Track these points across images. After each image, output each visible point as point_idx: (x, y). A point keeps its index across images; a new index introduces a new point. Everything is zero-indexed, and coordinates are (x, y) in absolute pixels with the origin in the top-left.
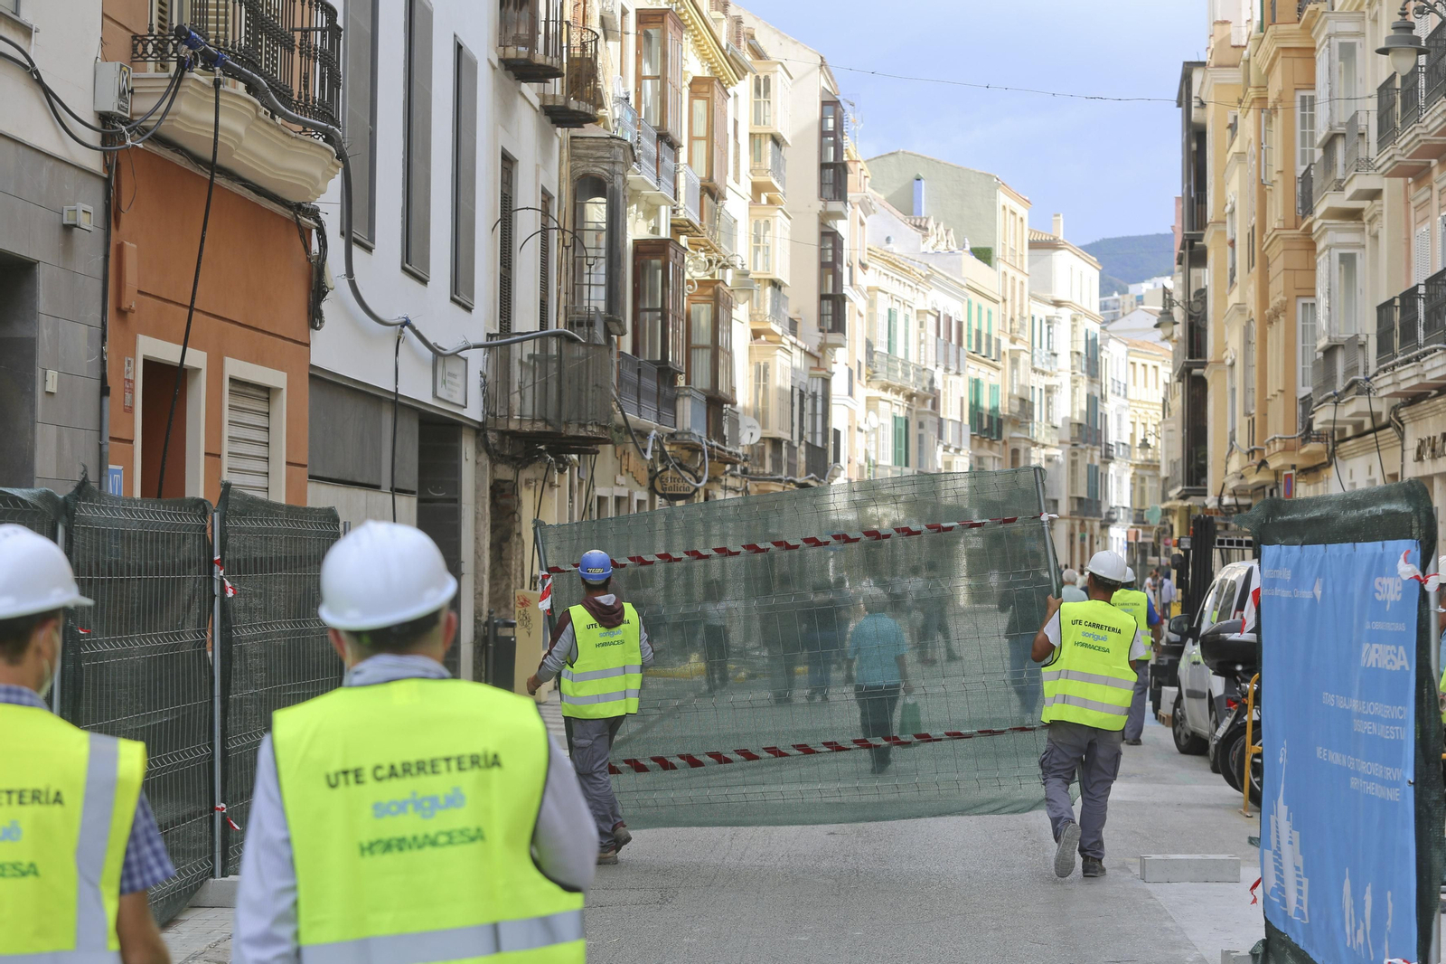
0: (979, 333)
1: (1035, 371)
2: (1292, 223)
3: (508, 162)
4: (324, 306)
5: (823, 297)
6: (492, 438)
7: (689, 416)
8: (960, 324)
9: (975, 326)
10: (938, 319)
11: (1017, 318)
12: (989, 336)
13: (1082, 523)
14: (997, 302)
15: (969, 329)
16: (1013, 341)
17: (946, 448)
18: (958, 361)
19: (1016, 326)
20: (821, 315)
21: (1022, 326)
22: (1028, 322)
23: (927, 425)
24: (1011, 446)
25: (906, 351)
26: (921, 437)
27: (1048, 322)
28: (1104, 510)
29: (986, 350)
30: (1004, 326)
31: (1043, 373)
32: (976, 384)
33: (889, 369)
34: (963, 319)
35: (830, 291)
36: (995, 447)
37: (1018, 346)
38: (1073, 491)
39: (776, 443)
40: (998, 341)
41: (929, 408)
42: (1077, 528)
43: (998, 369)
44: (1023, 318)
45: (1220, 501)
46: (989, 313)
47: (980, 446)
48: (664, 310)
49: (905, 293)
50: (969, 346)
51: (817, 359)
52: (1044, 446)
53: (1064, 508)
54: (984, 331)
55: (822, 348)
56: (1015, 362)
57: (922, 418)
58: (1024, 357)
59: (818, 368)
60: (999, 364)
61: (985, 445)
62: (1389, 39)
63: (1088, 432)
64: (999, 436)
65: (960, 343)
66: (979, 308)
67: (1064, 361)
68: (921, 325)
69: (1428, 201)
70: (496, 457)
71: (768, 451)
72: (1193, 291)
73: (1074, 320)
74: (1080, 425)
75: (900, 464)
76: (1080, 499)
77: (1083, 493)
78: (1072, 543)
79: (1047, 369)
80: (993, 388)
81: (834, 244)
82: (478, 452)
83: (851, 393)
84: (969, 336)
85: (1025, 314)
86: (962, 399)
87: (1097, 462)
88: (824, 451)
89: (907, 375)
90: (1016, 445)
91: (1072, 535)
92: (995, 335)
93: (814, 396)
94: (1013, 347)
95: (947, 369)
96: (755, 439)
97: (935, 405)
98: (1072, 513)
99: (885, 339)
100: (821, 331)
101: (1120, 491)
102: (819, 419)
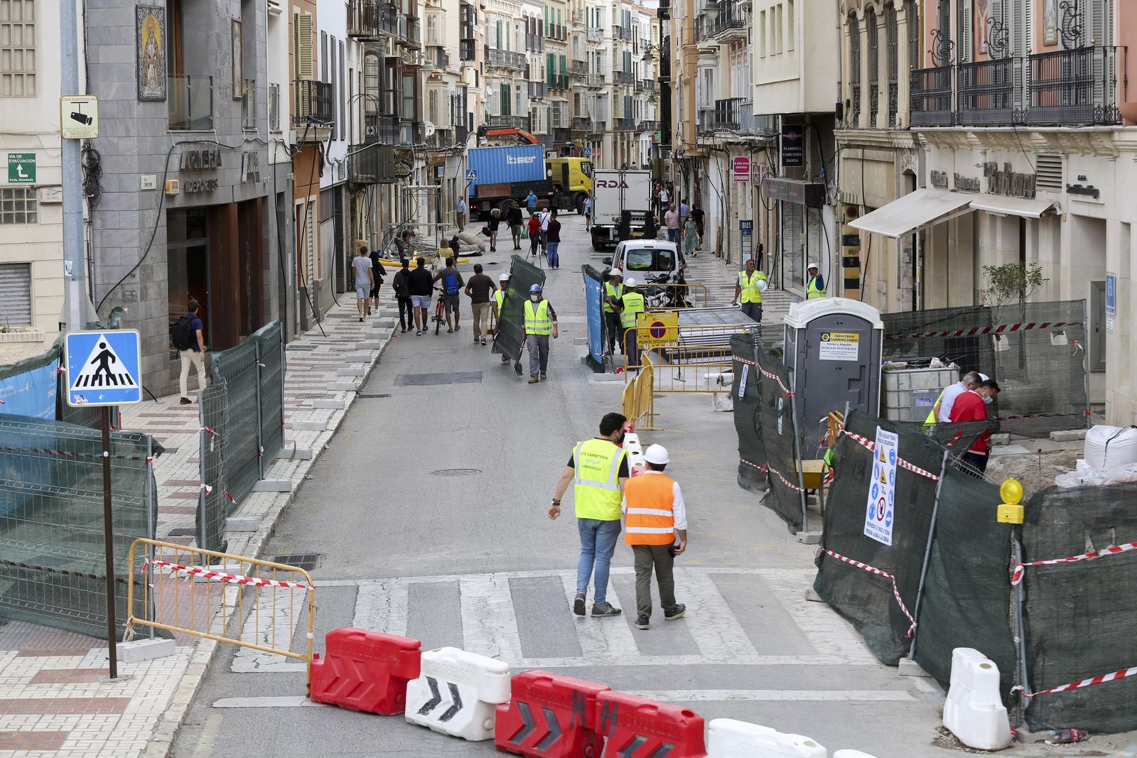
0: (552, 25)
1: (589, 42)
2: (692, 41)
3: (351, 70)
4: (324, 170)
5: (462, 41)
6: (351, 186)
7: (405, 135)
8: (540, 22)
9: (550, 22)
10: (527, 23)
11: (577, 11)
12: (559, 27)
13: (622, 134)
14: (564, 3)
15: (546, 24)
16: (575, 25)
17: (533, 100)
18: (540, 45)
19: (577, 16)
20: (462, 51)
21: (580, 15)
22: (584, 13)
23: (522, 88)
24: (574, 92)
25: (508, 44)
26: (518, 96)
27: (597, 9)
28: (637, 124)
29: (558, 35)
30: (569, 17)
31: (595, 42)
32: (551, 57)
33: (497, 58)
34: (543, 18)
35: (466, 37)
36: (565, 94)
37: (579, 28)
38: (615, 115)
39: (441, 132)
40: (565, 28)
41: (522, 78)
42: (619, 137)
43: (565, 45)
44: (580, 11)
45: (676, 156)
46: (559, 11)
47: (555, 94)
48: (395, 91)
49: (507, 10)
50: (547, 34)
51: (460, 76)
52: (596, 89)
53: (609, 126)
54: (556, 23)
55: (462, 69)
56: (576, 38)
57: (518, 84)
58: (581, 37)
59: (461, 82)
60: (566, 42)
61: (558, 93)
62: (707, 5)
63: (625, 76)
64: (567, 88)
65: (541, 34)
66: (553, 9)
67: (609, 33)
68: (517, 26)
69: (733, 58)
70: (351, 191)
71: (437, 137)
72: (665, 36)
73: (614, 6)
74: (619, 72)
75: (506, 114)
76: (620, 120)
77: (622, 116)
78: (615, 148)
79: (597, 40)
80: (562, 58)
81: (468, 11)
82: (346, 191)
83: (477, 85)
84: (547, 27)
85: (582, 8)
86: (542, 67)
87: (631, 94)
88: (465, 128)
89: (508, 59)
90: (578, 91)
91: (615, 143)
92: (563, 24)
93: (459, 96)
94: (575, 29)
95: (533, 51)
96: (432, 132)
97: (527, 75)
98: (615, 129)
99: (495, 41)
100: (461, 60)
101: (647, 112)
102: (462, 109)
